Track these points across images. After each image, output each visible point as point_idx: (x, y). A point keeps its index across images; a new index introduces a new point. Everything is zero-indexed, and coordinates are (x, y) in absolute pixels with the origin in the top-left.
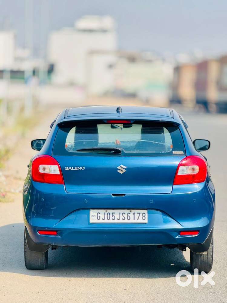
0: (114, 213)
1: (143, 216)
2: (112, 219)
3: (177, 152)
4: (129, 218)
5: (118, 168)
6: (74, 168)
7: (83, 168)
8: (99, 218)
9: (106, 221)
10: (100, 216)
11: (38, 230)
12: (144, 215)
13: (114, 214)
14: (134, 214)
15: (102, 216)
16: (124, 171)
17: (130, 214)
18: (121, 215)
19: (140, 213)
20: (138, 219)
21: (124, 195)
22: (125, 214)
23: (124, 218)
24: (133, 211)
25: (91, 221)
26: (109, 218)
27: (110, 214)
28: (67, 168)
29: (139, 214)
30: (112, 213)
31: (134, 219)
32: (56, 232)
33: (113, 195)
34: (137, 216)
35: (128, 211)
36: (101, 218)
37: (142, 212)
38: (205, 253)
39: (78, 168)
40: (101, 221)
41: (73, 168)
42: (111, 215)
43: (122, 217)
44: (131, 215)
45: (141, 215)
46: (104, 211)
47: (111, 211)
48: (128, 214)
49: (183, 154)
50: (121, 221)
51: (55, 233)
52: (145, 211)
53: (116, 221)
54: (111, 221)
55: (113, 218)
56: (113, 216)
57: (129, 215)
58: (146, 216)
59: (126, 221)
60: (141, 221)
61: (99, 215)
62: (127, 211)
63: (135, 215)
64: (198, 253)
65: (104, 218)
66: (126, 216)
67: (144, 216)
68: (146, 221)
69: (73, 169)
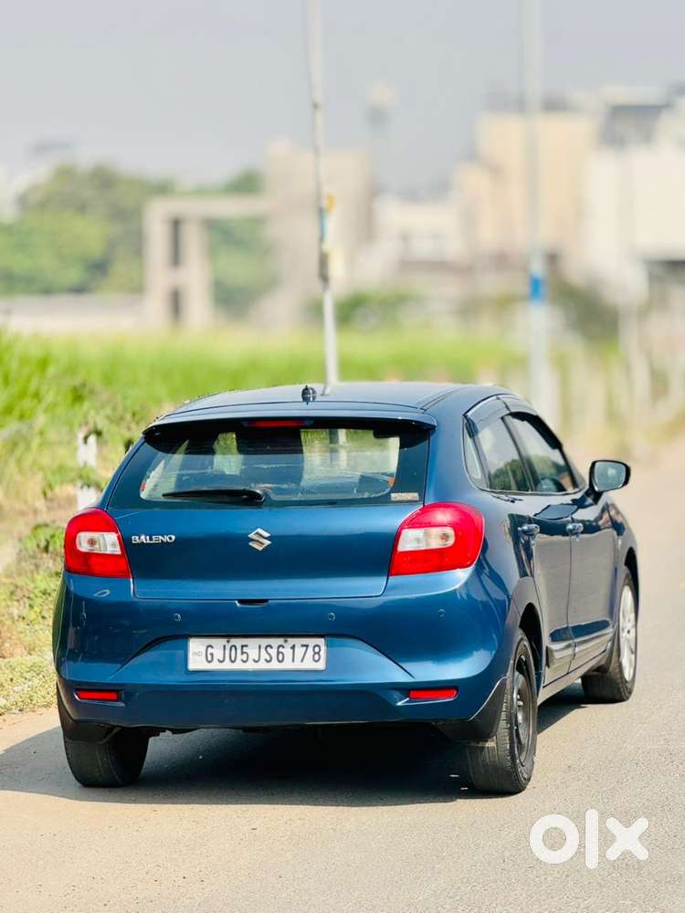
0: (246, 646)
1: (315, 653)
2: (242, 661)
3: (403, 494)
4: (280, 658)
5: (252, 535)
6: (151, 539)
7: (170, 538)
8: (209, 658)
9: (227, 666)
10: (212, 654)
11: (77, 690)
12: (317, 650)
13: (245, 649)
14: (293, 647)
15: (218, 653)
16: (267, 542)
17: (283, 647)
18: (263, 650)
19: (307, 646)
20: (302, 661)
21: (266, 601)
22: (271, 647)
23: (268, 659)
24: (292, 641)
25: (192, 666)
26: (233, 659)
27: (236, 649)
28: (135, 539)
29: (305, 648)
30: (243, 646)
31: (293, 660)
32: (116, 691)
33: (241, 601)
34: (300, 651)
35: (280, 641)
36: (215, 659)
37: (311, 642)
38: (490, 744)
39: (161, 537)
40: (215, 666)
41: (148, 537)
42: (239, 651)
43: (264, 656)
44: (287, 651)
45: (310, 649)
46: (223, 641)
47: (238, 642)
48: (279, 647)
49: (418, 499)
50: (262, 666)
51: (113, 696)
52: (321, 641)
53: (250, 666)
54: (239, 666)
55: (244, 657)
56: (243, 653)
57: (281, 650)
58: (323, 653)
59: (275, 665)
60: (309, 664)
61: (210, 650)
62: (275, 642)
63: (296, 650)
64: (473, 744)
65: (222, 659)
66: (273, 652)
67: (318, 653)
68: (321, 665)
69: (148, 541)
